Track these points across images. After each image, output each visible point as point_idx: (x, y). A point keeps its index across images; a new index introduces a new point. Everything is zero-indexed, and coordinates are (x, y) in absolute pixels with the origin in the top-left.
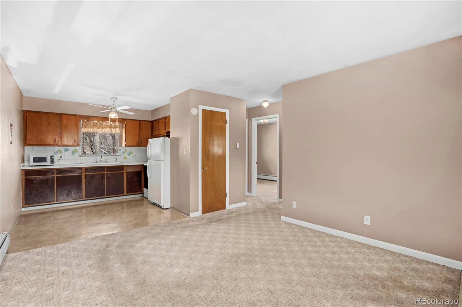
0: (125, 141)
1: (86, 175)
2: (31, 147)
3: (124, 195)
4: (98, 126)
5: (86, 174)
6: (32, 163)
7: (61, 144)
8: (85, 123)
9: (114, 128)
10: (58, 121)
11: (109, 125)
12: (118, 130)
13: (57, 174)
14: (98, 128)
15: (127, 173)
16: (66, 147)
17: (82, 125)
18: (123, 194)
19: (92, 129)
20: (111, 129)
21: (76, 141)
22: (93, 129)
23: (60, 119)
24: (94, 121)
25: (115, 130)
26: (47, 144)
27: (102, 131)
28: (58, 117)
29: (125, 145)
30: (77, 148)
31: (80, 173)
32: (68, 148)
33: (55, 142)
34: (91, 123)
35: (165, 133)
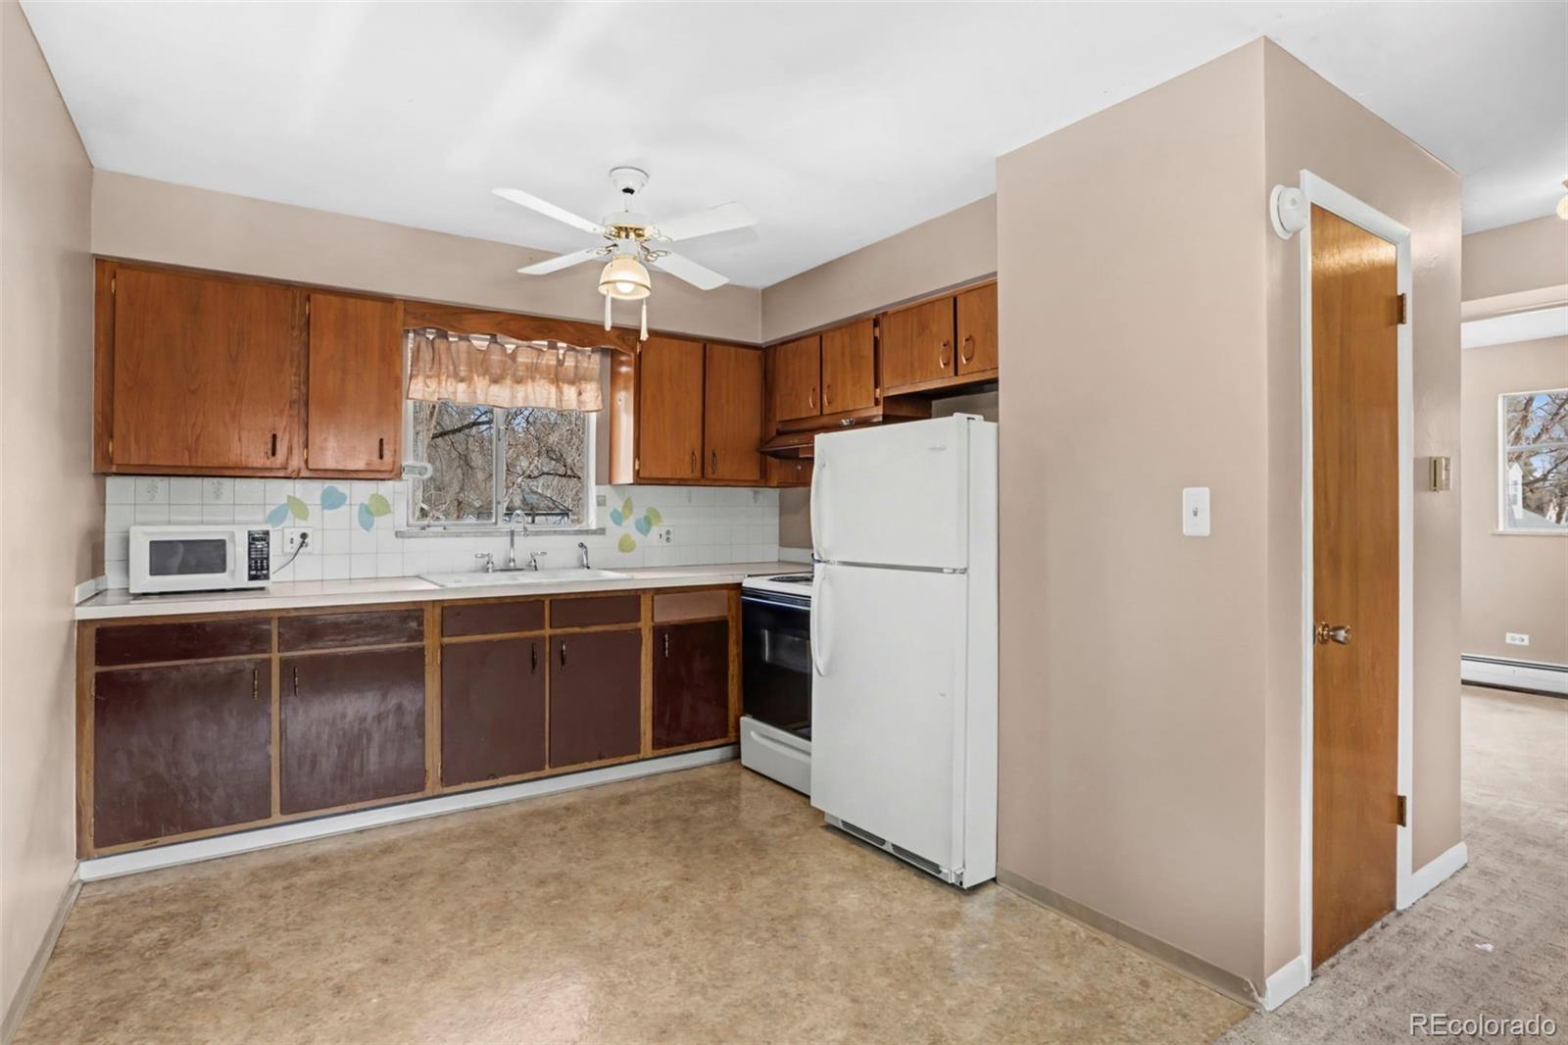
0: (637, 455)
1: (442, 647)
2: (144, 483)
3: (641, 756)
4: (496, 371)
5: (446, 640)
6: (142, 579)
7: (306, 462)
8: (426, 354)
9: (572, 383)
10: (293, 328)
11: (547, 366)
12: (591, 397)
13: (285, 645)
14: (495, 381)
15: (659, 631)
16: (328, 484)
17: (416, 359)
18: (639, 752)
19: (462, 387)
20: (558, 387)
21: (385, 447)
22: (469, 386)
23: (303, 321)
24: (475, 342)
25: (580, 394)
26: (230, 464)
27: (513, 397)
28: (294, 305)
29: (637, 473)
30: (386, 488)
31: (411, 639)
32: (342, 487)
33: (274, 453)
34: (458, 352)
35: (877, 403)
